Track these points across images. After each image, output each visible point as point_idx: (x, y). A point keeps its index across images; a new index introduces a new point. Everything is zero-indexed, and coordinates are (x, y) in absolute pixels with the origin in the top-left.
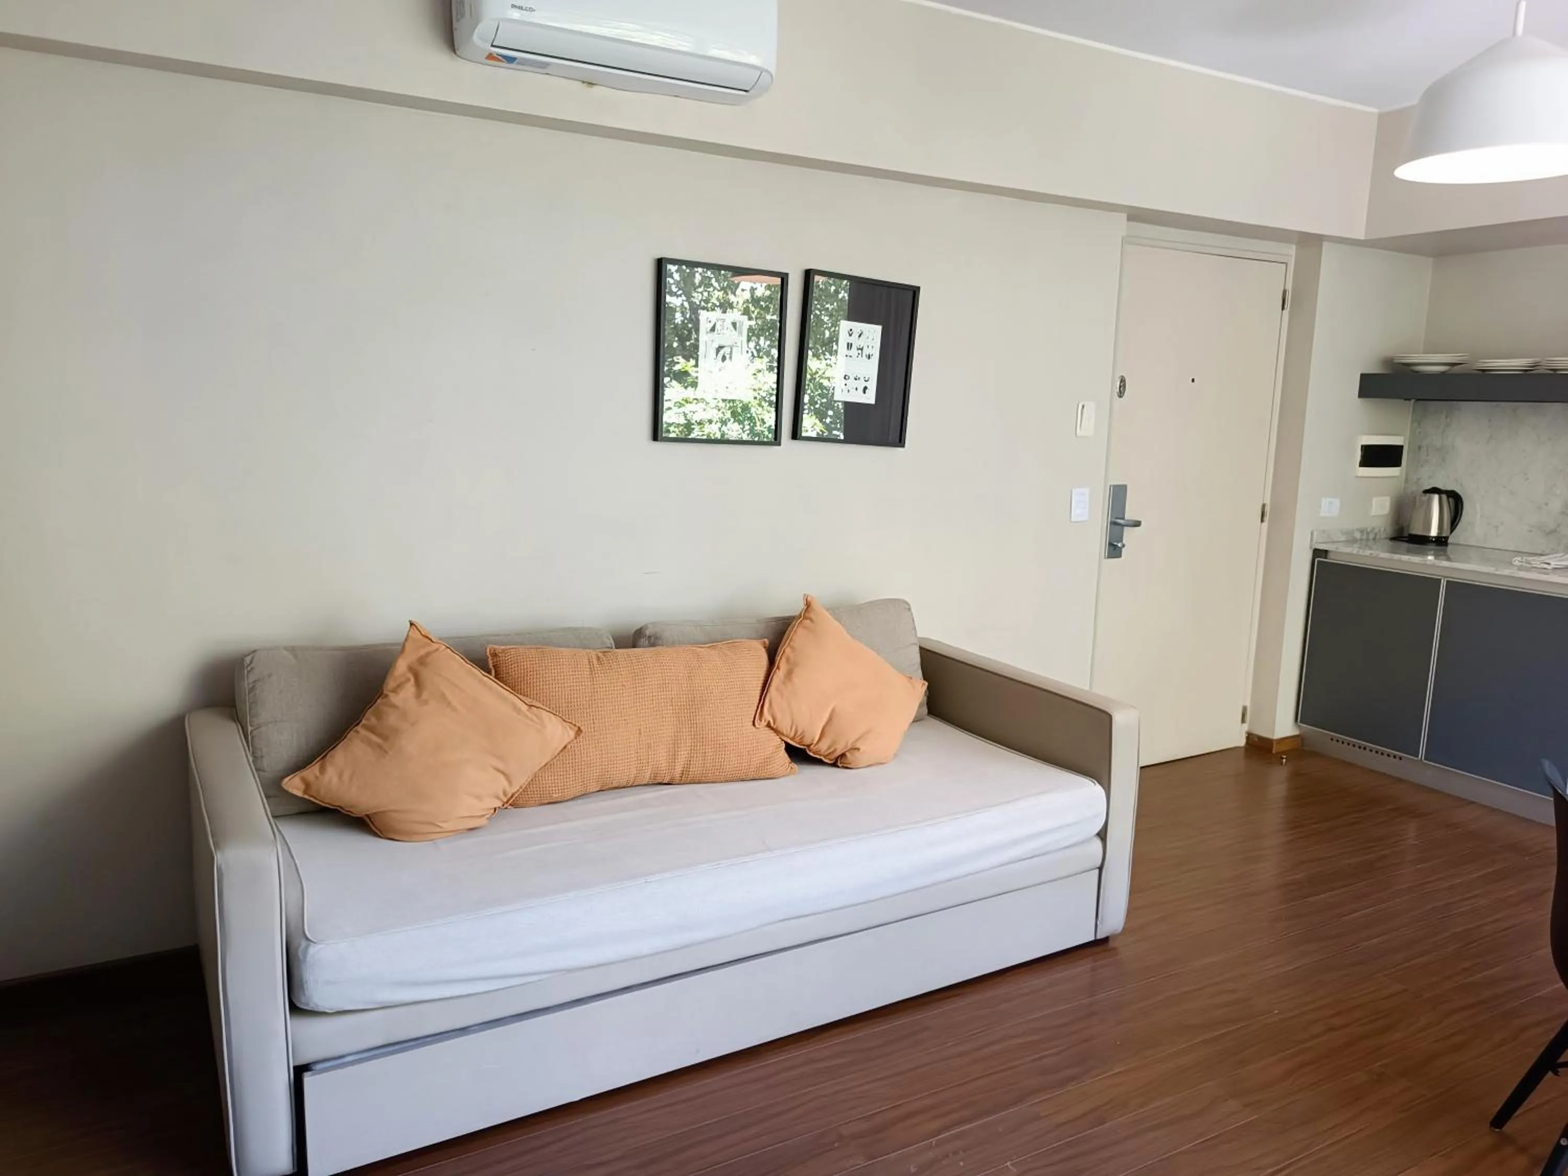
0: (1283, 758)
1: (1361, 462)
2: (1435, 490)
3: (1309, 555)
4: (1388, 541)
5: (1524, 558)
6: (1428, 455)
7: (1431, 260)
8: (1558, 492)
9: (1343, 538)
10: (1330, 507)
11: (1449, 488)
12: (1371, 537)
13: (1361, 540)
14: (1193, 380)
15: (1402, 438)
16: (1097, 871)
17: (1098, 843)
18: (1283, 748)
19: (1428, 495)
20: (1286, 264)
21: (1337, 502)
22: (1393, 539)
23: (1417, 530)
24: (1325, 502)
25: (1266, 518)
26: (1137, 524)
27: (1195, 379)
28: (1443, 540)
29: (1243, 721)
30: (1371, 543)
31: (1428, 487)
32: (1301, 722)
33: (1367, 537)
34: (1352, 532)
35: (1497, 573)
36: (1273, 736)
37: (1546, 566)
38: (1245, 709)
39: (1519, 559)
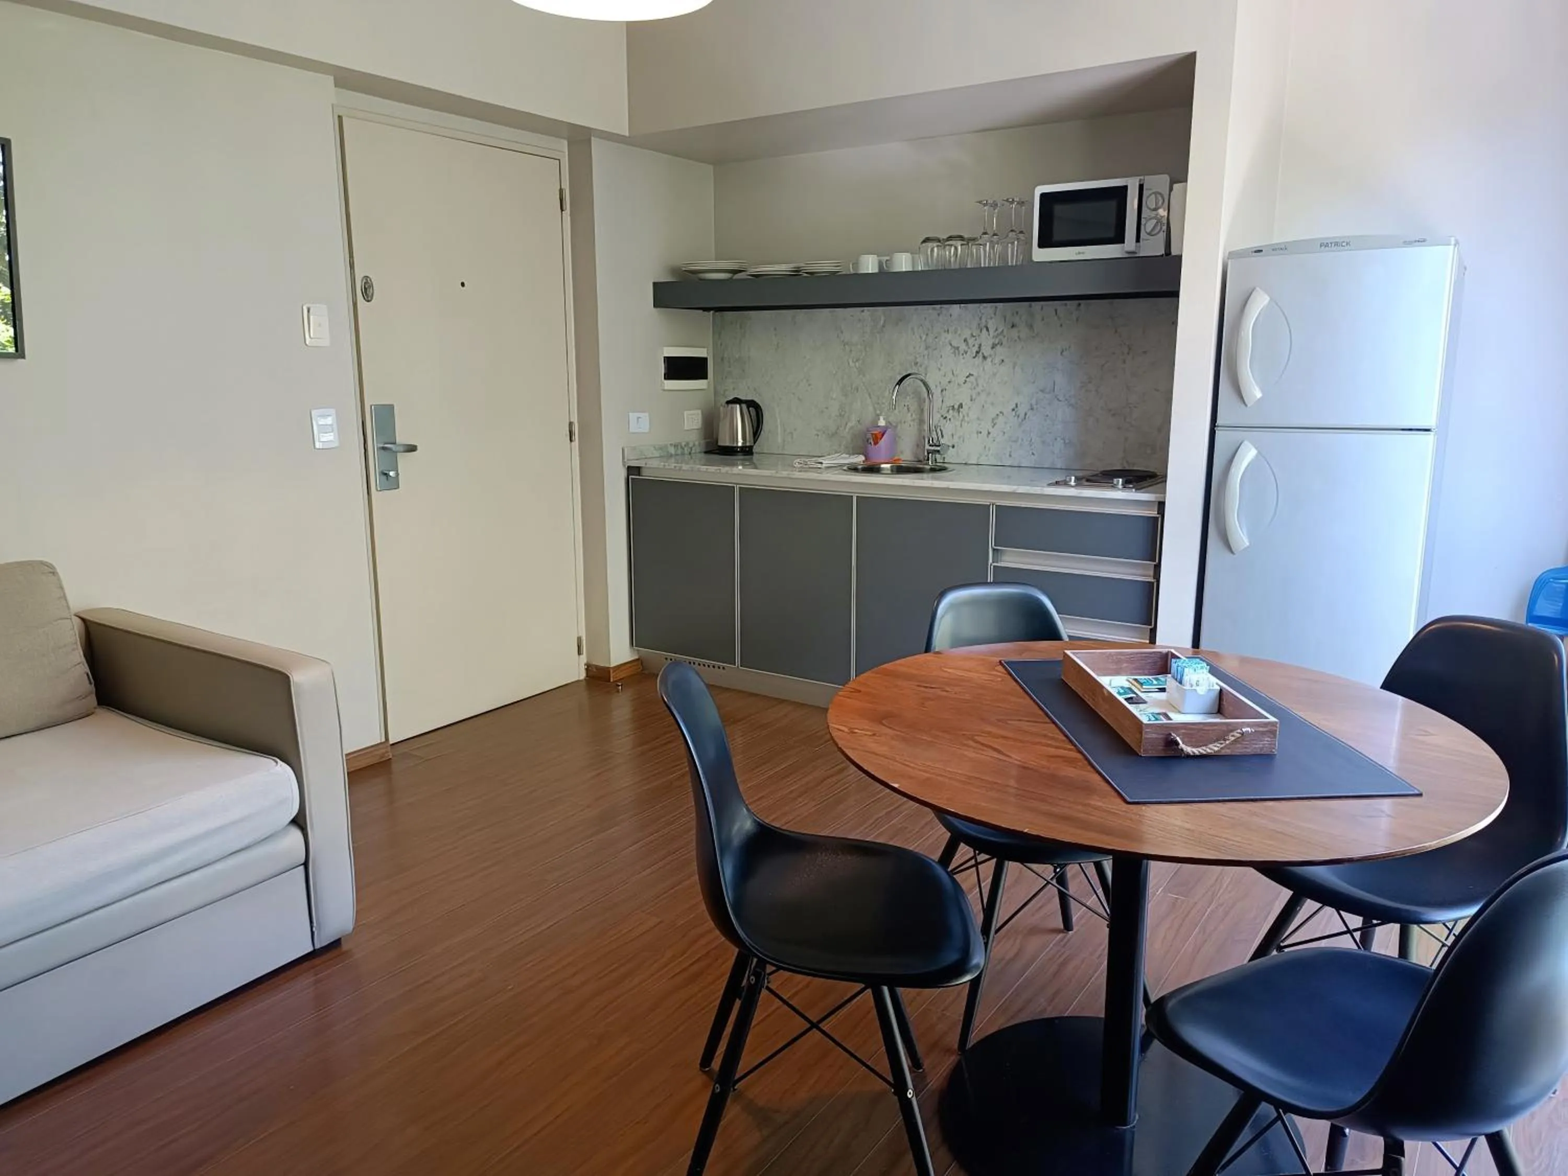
0: (619, 686)
1: (665, 375)
2: (736, 401)
3: (623, 473)
4: (703, 455)
5: (802, 459)
6: (730, 367)
7: (711, 167)
8: (834, 396)
9: (657, 454)
10: (640, 423)
11: (749, 398)
12: (686, 451)
13: (677, 455)
14: (463, 284)
15: (705, 350)
16: (302, 868)
17: (297, 834)
18: (622, 675)
19: (730, 406)
20: (559, 160)
21: (645, 416)
22: (706, 452)
23: (725, 441)
24: (633, 416)
25: (576, 437)
26: (412, 449)
27: (465, 283)
28: (747, 449)
29: (580, 653)
30: (687, 457)
31: (731, 398)
32: (636, 646)
33: (681, 452)
34: (666, 446)
35: (778, 475)
36: (610, 665)
37: (819, 466)
38: (579, 640)
39: (798, 460)
